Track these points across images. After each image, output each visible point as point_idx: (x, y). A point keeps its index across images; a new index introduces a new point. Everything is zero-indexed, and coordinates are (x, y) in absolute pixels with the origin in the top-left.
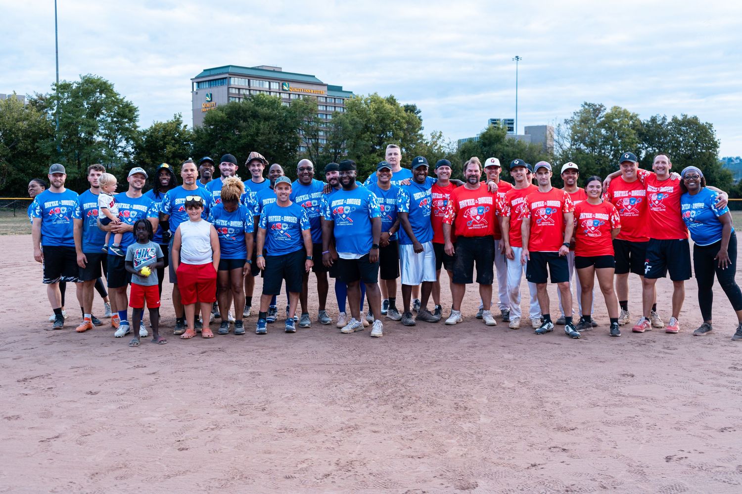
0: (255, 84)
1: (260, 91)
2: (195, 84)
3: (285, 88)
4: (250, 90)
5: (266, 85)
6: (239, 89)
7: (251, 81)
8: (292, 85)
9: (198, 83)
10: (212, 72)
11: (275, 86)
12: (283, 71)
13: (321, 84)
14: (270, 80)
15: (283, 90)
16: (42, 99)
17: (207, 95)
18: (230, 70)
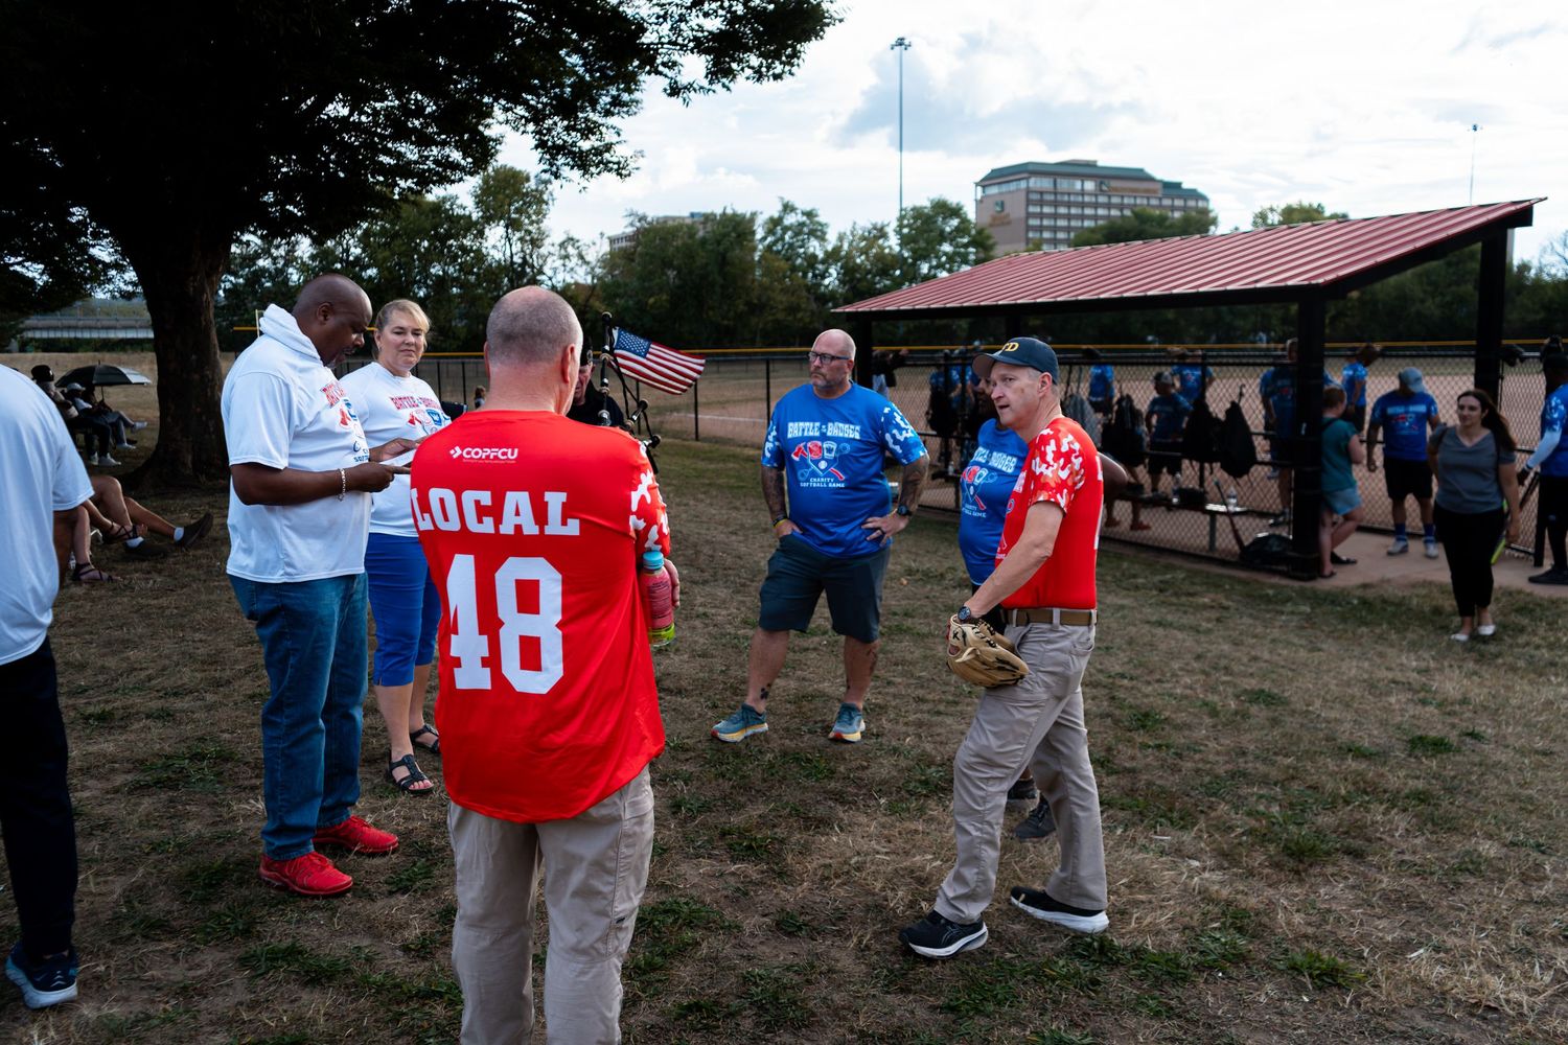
0: (1063, 184)
1: (1069, 194)
2: (979, 188)
3: (1104, 188)
4: (1055, 194)
5: (1078, 185)
6: (1042, 193)
7: (1059, 180)
8: (1114, 184)
9: (984, 187)
10: (1005, 172)
11: (1090, 185)
12: (1100, 163)
13: (1151, 179)
14: (1083, 177)
15: (1101, 190)
16: (875, 228)
17: (997, 204)
18: (1031, 168)
